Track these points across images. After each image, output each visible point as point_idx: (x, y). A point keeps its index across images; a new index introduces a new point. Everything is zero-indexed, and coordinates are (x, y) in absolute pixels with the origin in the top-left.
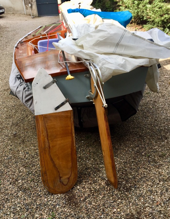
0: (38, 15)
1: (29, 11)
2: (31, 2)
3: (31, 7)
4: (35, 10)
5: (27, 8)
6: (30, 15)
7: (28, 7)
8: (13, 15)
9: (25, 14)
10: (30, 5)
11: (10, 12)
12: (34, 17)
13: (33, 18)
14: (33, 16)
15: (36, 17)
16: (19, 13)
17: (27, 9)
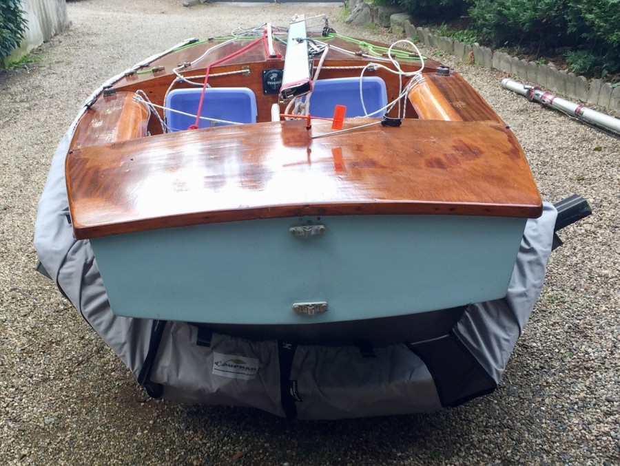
12: (192, 3)
15: (199, 3)
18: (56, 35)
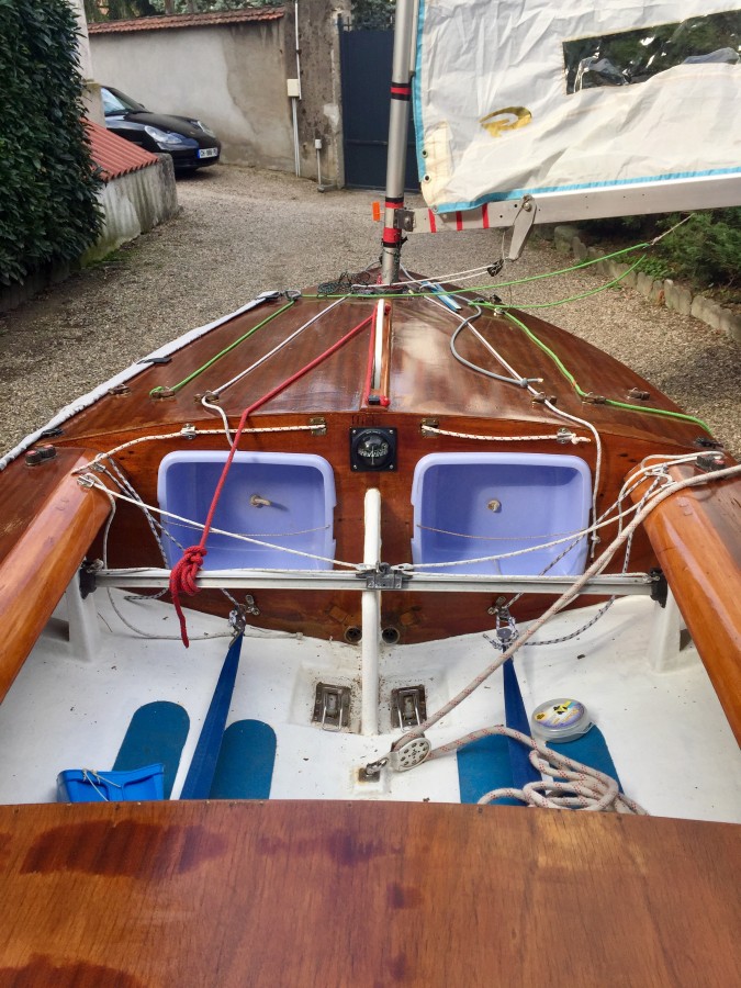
0: (343, 184)
1: (314, 163)
2: (322, 133)
3: (323, 151)
4: (334, 163)
5: (305, 154)
6: (315, 180)
7: (309, 148)
8: (251, 170)
9: (298, 171)
10: (318, 144)
11: (244, 159)
12: (328, 189)
13: (322, 192)
14: (323, 182)
15: (335, 188)
16: (274, 167)
17: (306, 158)
18: (158, 224)
